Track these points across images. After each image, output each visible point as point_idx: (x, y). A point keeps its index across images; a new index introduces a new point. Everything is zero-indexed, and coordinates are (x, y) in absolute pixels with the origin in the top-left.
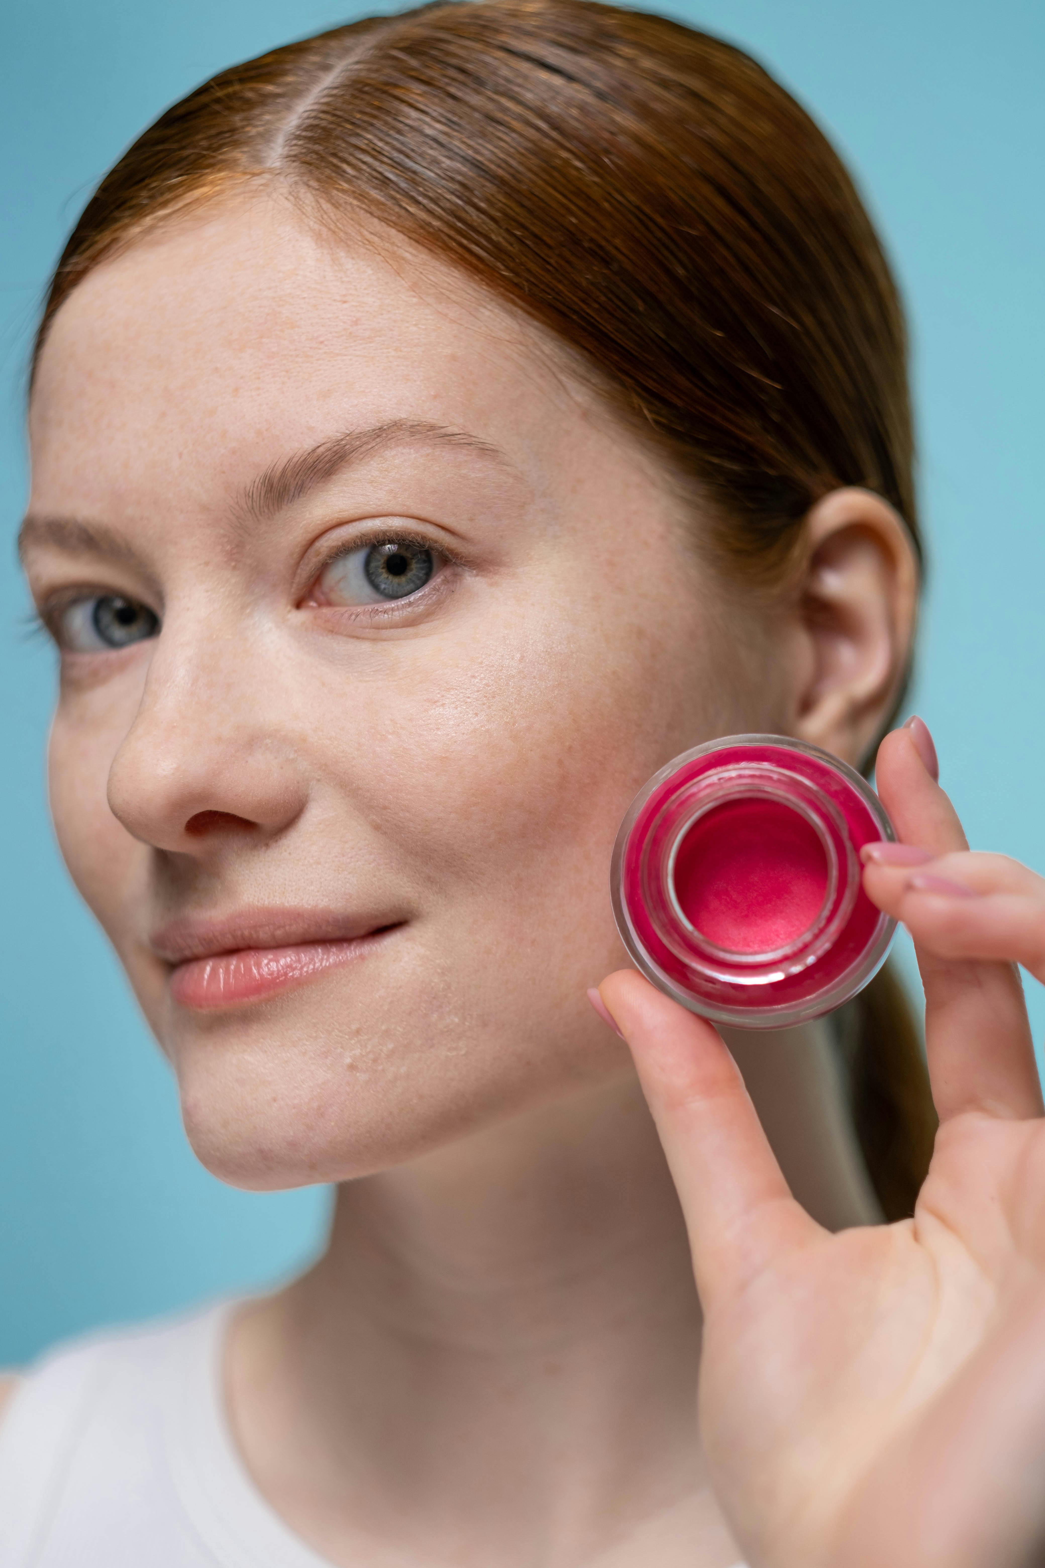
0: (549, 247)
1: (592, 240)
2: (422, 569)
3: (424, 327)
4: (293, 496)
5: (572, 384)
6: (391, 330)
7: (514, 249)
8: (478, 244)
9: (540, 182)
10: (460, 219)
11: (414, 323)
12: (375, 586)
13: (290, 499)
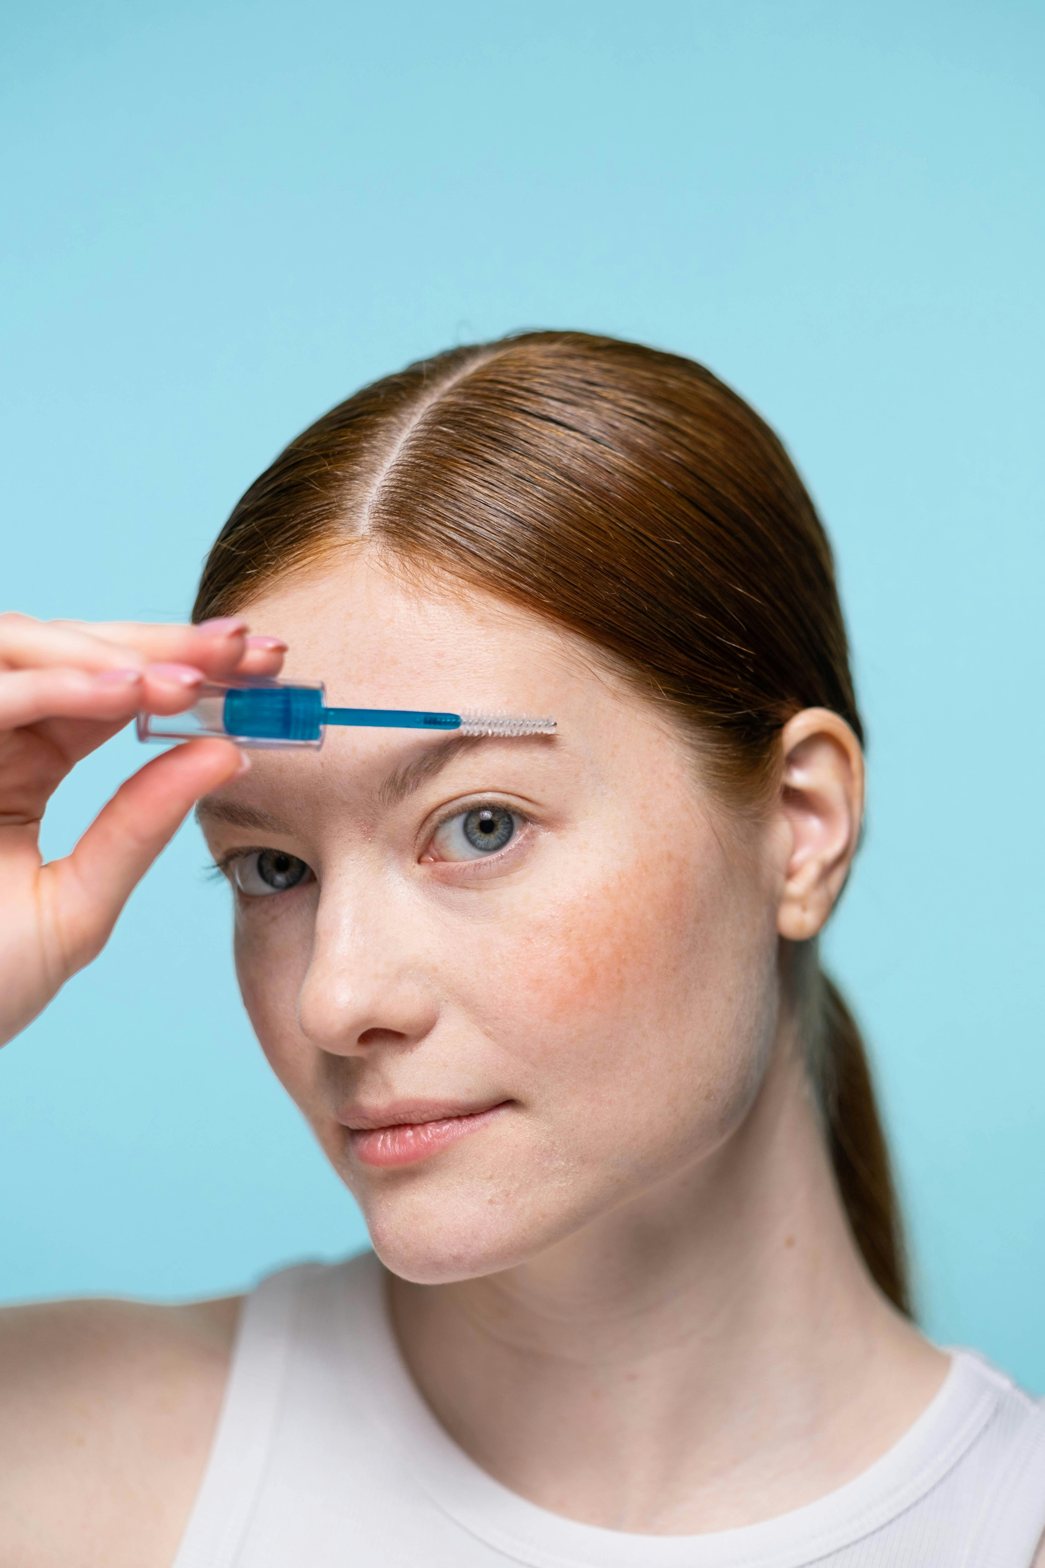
0: (576, 575)
1: (605, 563)
2: (505, 828)
3: (492, 652)
4: (412, 790)
5: (603, 675)
6: (469, 657)
7: (551, 582)
8: (523, 581)
9: (563, 525)
10: (509, 565)
11: (485, 649)
12: (472, 843)
13: (410, 791)
